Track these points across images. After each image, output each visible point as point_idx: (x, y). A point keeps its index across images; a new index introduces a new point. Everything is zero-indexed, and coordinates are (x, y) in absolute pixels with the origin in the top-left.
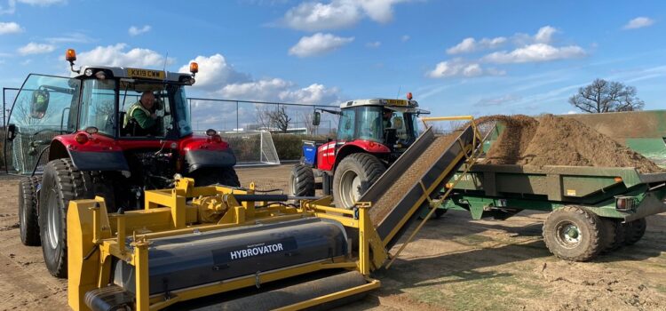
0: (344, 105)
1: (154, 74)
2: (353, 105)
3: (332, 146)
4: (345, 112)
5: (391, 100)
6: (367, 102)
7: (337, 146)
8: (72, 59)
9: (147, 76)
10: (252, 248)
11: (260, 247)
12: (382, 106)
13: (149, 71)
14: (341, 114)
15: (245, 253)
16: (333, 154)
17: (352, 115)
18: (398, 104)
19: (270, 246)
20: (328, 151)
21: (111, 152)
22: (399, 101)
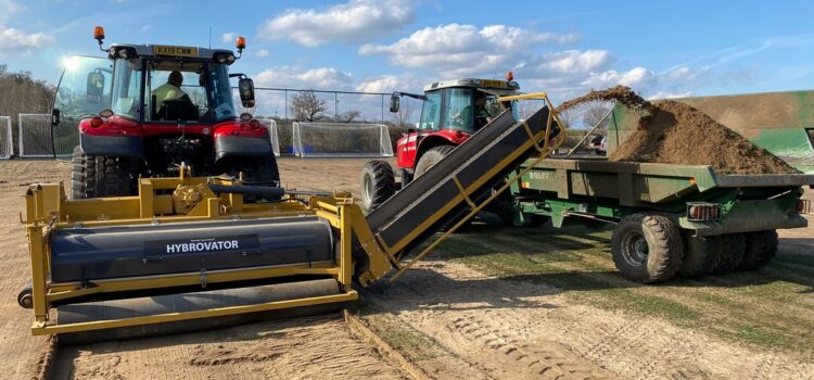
0: (429, 88)
1: (184, 51)
2: (439, 87)
3: (413, 138)
4: (430, 96)
5: (485, 81)
6: (455, 83)
7: (418, 138)
8: (100, 37)
9: (176, 54)
10: (196, 243)
11: (208, 243)
12: (474, 89)
13: (179, 48)
14: (424, 98)
15: (185, 248)
16: (414, 148)
17: (436, 99)
18: (495, 86)
19: (220, 243)
20: (408, 144)
21: (124, 135)
22: (495, 82)
